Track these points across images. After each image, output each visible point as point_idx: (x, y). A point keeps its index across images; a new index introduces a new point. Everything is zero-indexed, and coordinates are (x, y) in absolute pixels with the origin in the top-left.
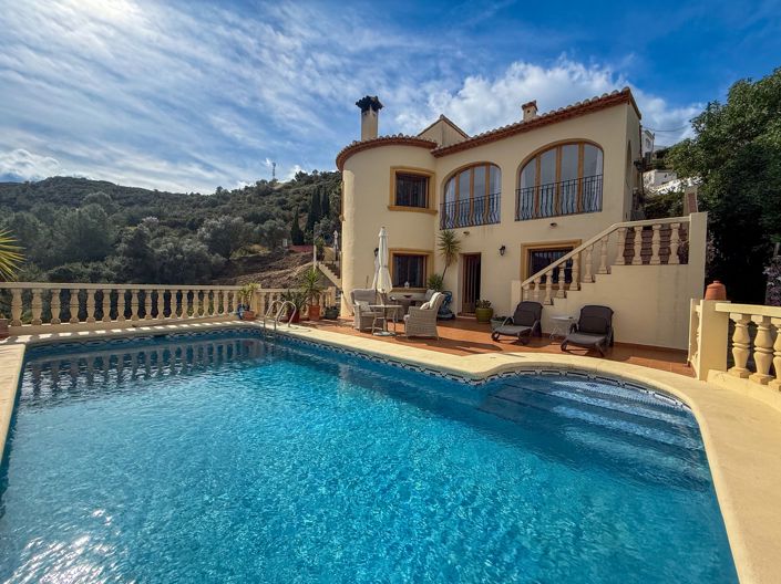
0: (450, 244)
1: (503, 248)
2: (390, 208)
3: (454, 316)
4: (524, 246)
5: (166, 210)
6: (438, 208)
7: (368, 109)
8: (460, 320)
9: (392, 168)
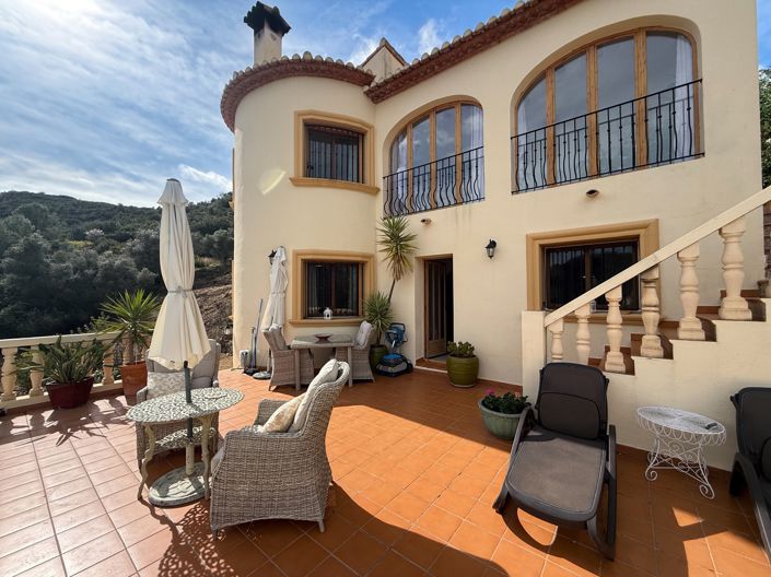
0: (398, 243)
1: (492, 245)
2: (295, 182)
3: (410, 366)
4: (532, 239)
5: (118, 223)
6: (381, 184)
7: (262, 27)
8: (419, 371)
9: (298, 114)
